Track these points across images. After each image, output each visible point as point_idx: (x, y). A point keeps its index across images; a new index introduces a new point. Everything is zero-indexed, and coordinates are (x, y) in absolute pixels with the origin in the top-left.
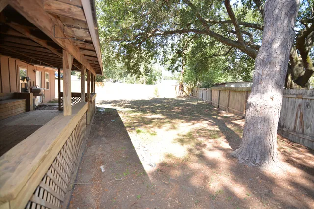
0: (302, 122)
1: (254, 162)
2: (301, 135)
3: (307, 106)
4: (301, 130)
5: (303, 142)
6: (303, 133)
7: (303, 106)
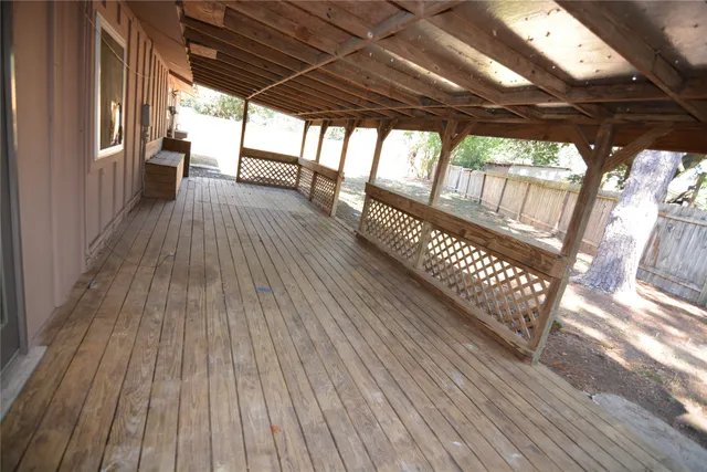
0: (656, 250)
1: (607, 289)
2: (650, 269)
3: (669, 229)
4: (652, 262)
5: (651, 279)
6: (654, 266)
7: (663, 229)
